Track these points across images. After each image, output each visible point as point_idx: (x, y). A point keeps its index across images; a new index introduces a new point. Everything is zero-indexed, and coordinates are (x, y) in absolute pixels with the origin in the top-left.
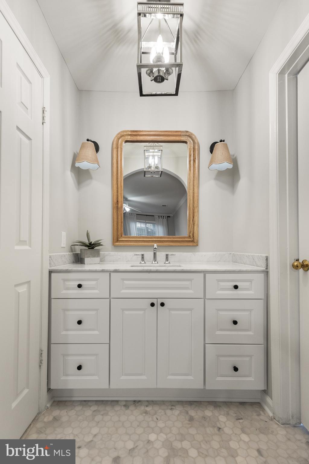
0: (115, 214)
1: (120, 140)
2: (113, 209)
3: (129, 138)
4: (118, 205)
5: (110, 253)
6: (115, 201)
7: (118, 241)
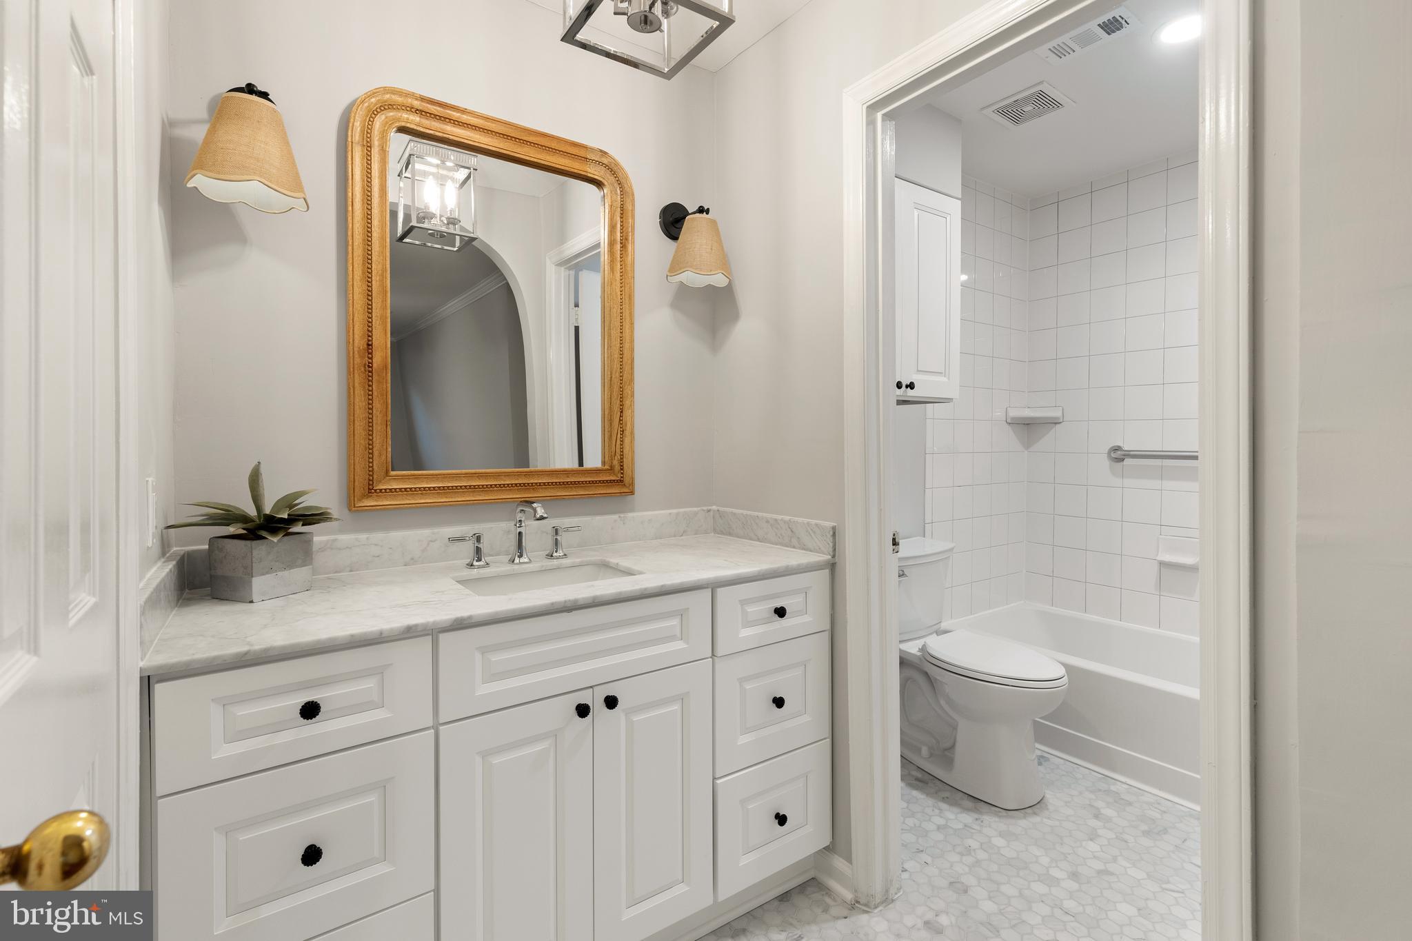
0: (359, 392)
1: (379, 121)
2: (350, 372)
3: (413, 121)
4: (371, 358)
5: (335, 540)
6: (360, 342)
7: (370, 491)
